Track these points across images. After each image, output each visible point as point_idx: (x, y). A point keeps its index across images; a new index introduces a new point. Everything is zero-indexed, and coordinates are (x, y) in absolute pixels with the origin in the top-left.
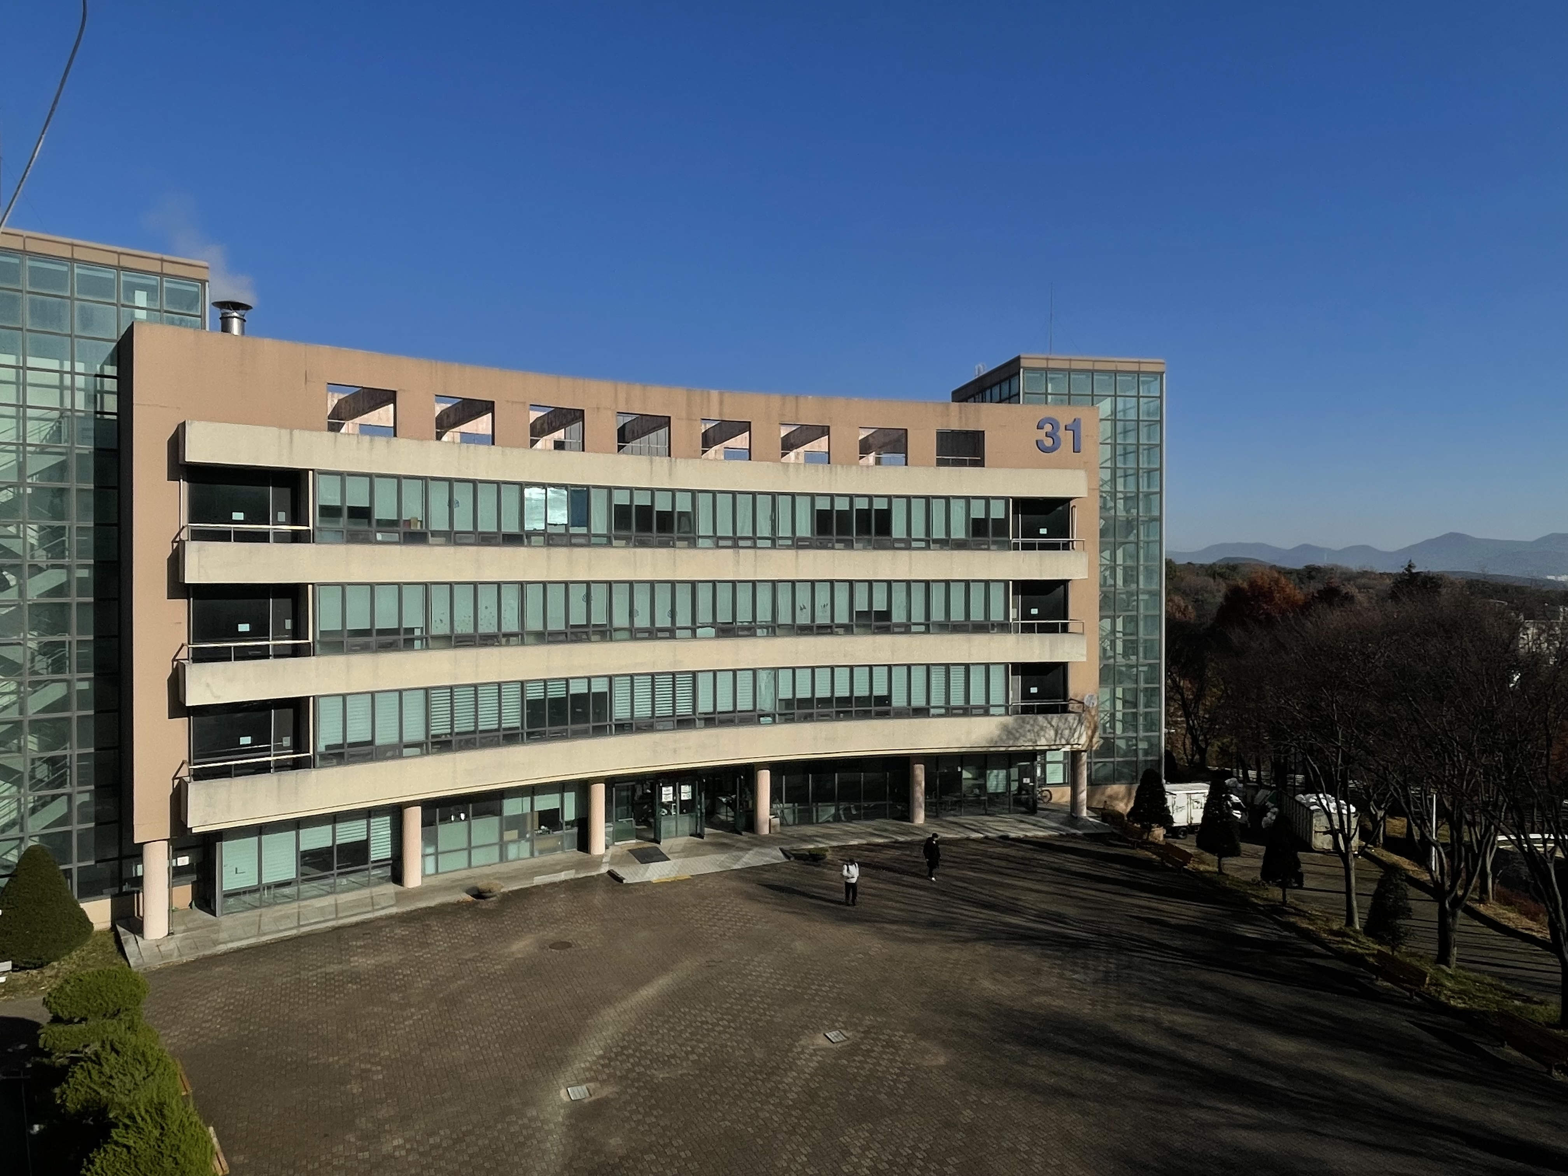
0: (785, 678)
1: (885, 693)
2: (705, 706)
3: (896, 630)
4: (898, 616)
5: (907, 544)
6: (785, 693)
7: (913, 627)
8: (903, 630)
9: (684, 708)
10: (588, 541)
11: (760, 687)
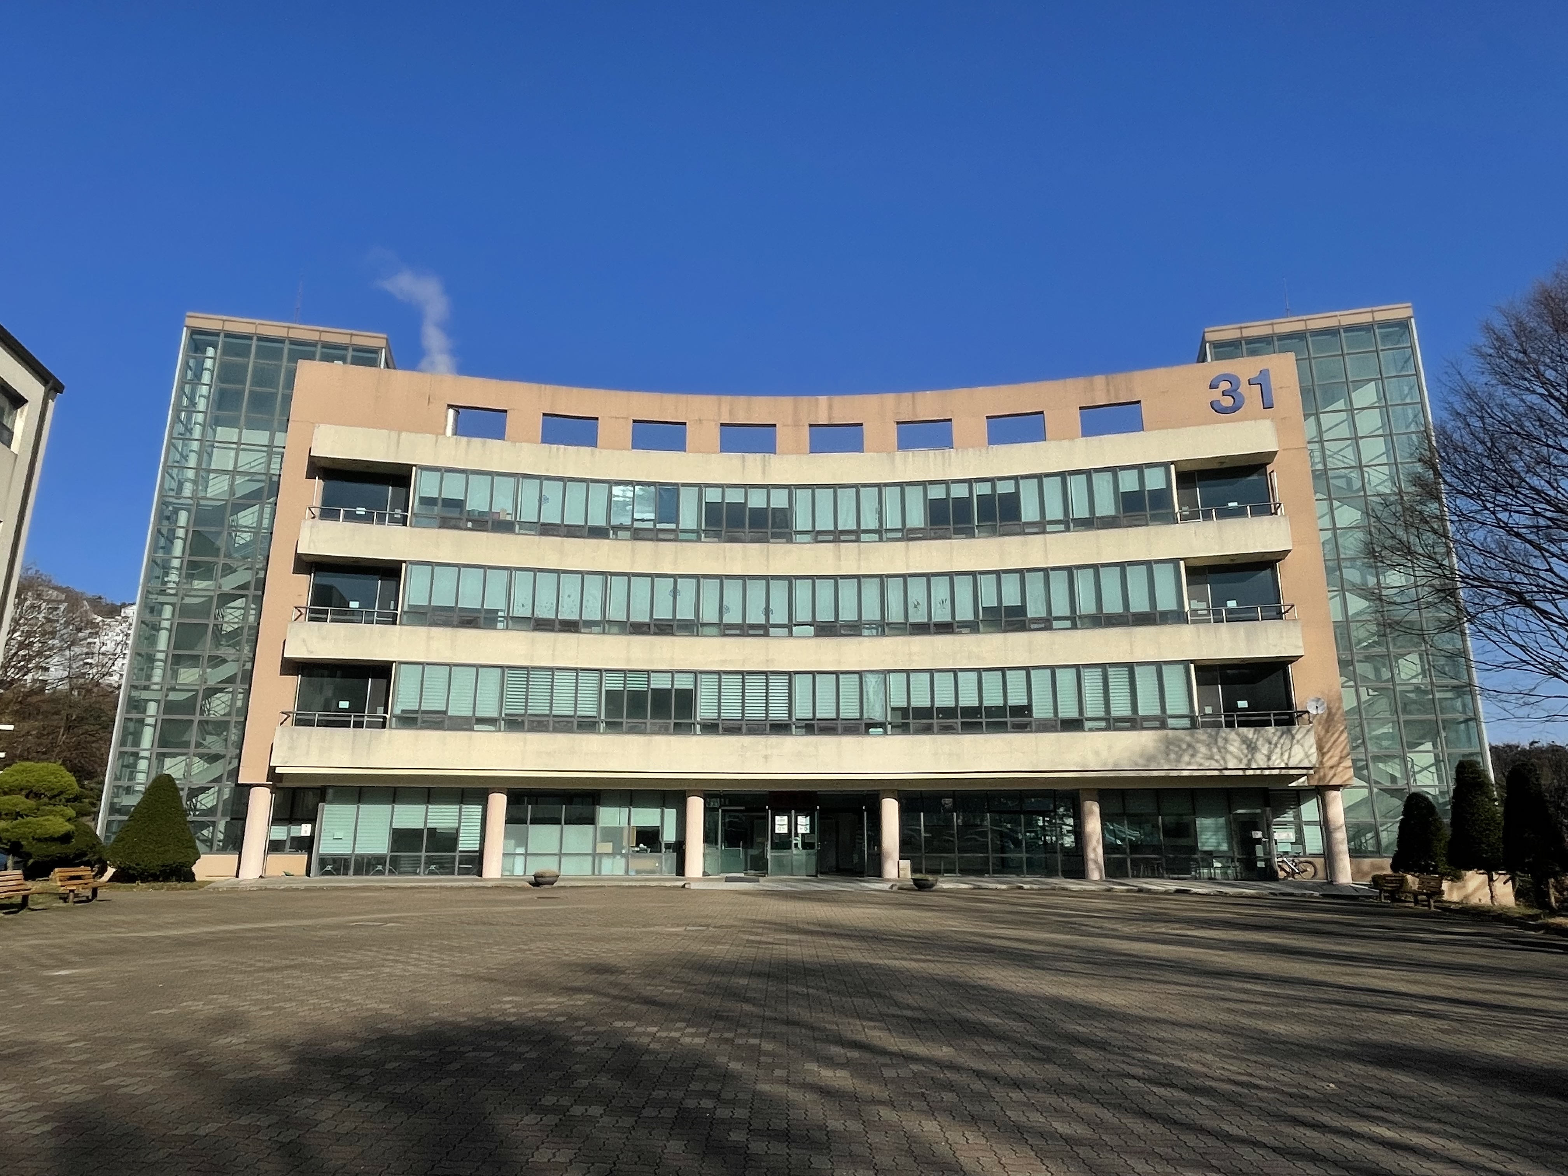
0: (897, 683)
1: (1024, 702)
2: (803, 711)
3: (1033, 626)
4: (1035, 610)
5: (1041, 526)
6: (898, 701)
7: (1054, 623)
8: (1043, 626)
9: (778, 713)
10: (676, 536)
11: (867, 692)
